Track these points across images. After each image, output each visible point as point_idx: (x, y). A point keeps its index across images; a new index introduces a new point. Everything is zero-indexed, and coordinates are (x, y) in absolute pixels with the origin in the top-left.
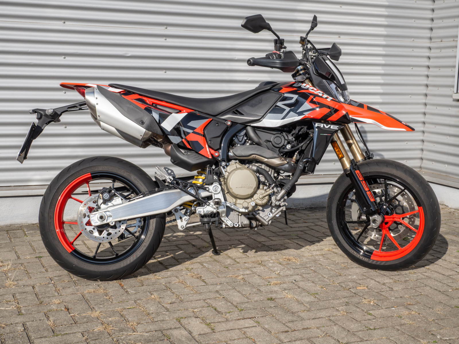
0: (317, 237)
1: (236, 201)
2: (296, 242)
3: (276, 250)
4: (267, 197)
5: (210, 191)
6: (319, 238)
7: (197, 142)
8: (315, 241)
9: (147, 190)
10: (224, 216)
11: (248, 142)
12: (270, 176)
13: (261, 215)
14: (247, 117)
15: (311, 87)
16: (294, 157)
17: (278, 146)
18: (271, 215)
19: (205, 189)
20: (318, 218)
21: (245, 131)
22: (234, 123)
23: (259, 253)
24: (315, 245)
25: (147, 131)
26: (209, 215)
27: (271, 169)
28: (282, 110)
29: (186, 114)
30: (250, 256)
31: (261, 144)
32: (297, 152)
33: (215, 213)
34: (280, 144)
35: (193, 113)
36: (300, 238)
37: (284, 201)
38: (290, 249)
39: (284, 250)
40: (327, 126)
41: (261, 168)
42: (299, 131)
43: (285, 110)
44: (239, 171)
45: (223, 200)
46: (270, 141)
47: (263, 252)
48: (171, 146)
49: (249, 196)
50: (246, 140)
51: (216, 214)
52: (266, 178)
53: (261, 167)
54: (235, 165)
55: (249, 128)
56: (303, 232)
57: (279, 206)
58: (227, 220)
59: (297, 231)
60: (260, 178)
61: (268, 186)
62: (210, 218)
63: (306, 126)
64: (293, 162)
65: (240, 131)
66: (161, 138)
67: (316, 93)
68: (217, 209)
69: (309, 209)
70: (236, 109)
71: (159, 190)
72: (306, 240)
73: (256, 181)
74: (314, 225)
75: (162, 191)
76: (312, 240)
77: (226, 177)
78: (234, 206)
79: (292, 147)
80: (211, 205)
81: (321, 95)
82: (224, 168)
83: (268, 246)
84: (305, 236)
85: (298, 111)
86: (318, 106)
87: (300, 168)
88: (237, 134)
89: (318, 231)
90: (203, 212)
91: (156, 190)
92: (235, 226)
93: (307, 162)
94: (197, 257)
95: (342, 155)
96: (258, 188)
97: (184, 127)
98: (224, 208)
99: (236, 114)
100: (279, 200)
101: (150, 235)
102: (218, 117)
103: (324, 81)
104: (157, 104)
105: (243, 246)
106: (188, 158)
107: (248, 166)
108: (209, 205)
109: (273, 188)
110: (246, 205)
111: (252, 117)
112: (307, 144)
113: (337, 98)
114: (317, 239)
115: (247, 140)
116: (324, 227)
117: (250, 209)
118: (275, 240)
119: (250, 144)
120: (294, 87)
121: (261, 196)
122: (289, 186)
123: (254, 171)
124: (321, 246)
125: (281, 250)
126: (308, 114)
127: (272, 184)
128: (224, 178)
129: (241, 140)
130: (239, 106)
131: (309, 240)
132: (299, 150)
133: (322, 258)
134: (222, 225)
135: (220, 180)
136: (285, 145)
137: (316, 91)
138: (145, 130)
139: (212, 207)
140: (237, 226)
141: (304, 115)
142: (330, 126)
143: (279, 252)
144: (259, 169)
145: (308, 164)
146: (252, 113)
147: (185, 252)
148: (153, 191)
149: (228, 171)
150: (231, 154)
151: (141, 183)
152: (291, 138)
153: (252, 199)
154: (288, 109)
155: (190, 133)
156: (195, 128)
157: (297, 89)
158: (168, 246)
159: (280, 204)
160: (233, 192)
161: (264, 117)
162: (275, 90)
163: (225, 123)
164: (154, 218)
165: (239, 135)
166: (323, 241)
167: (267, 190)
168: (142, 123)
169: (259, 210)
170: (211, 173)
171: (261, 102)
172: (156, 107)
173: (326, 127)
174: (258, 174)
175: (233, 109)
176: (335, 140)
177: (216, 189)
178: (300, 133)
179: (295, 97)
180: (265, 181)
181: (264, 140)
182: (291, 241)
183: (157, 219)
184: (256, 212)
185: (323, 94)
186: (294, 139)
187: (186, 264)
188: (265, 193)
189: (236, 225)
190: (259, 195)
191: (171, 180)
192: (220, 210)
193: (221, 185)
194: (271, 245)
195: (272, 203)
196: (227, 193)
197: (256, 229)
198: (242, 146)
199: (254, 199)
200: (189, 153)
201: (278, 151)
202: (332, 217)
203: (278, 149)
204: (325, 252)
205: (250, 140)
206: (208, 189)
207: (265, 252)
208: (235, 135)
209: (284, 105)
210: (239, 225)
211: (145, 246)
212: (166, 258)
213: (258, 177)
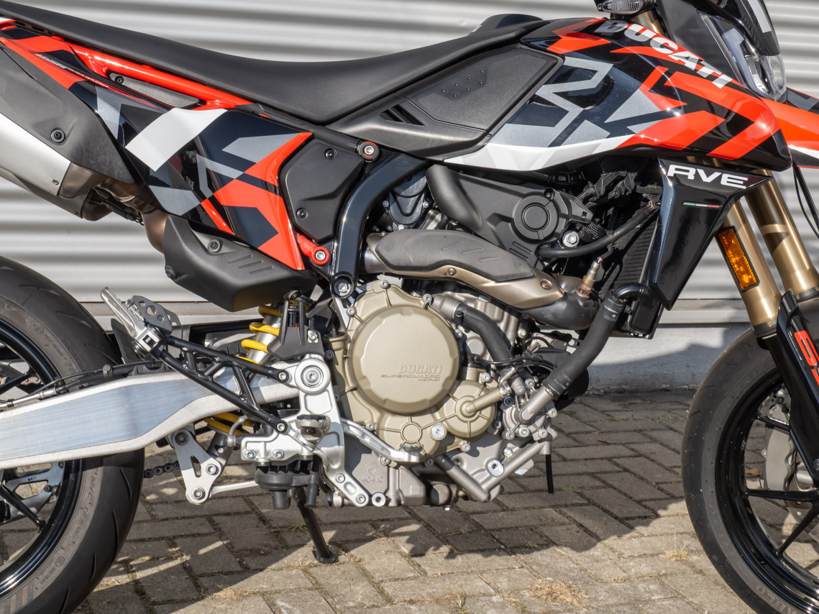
0: (639, 502)
1: (380, 419)
2: (578, 519)
3: (513, 549)
4: (487, 412)
5: (293, 383)
6: (645, 507)
7: (255, 210)
8: (632, 518)
9: (78, 370)
10: (339, 469)
11: (433, 218)
12: (504, 336)
13: (465, 467)
14: (431, 131)
15: (657, 36)
16: (589, 278)
17: (533, 235)
18: (500, 471)
19: (274, 376)
20: (640, 427)
21: (423, 181)
22: (386, 153)
23: (460, 560)
24: (633, 534)
25: (75, 166)
26: (287, 464)
27: (506, 314)
28: (552, 115)
29: (223, 111)
30: (430, 574)
31: (478, 228)
32: (600, 259)
33: (305, 459)
34: (540, 232)
35: (247, 112)
36: (590, 502)
37: (544, 426)
38: (557, 545)
39: (538, 550)
40: (708, 175)
41: (474, 311)
42: (609, 189)
43: (566, 112)
44: (395, 318)
45: (334, 416)
46: (509, 220)
47: (471, 556)
48: (168, 223)
49: (427, 406)
50: (427, 210)
51: (309, 462)
52: (488, 347)
53: (472, 305)
54: (384, 294)
55: (438, 173)
56: (599, 479)
57: (530, 440)
58: (348, 483)
59: (580, 474)
60: (468, 343)
61: (494, 371)
62: (290, 473)
63: (631, 172)
64: (584, 292)
65: (409, 178)
66: (132, 194)
67: (676, 59)
68: (314, 449)
69: (616, 394)
70: (395, 104)
71: (116, 372)
72: (606, 511)
73: (452, 354)
74: (631, 453)
75: (124, 376)
76: (625, 513)
77: (351, 334)
78: (372, 439)
79: (582, 243)
80: (292, 433)
81: (692, 65)
82: (346, 302)
83: (490, 533)
84: (603, 496)
85: (607, 121)
86: (682, 104)
87: (606, 317)
88: (397, 190)
89: (642, 479)
90: (262, 455)
91: (105, 372)
92: (374, 503)
93: (630, 298)
94: (261, 570)
95: (752, 276)
96: (460, 377)
97: (211, 157)
98: (339, 444)
99: (396, 119)
100: (530, 422)
101: (82, 522)
102: (333, 127)
103: (705, 17)
104: (122, 74)
105: (414, 527)
106: (222, 267)
107: (430, 299)
108: (285, 432)
109: (510, 382)
110: (412, 435)
111: (450, 134)
112: (632, 234)
113: (746, 81)
114: (640, 511)
115: (431, 212)
116: (659, 464)
117: (429, 447)
118: (513, 510)
119: (441, 227)
120: (600, 35)
121: (467, 408)
122: (566, 377)
123: (447, 317)
124: (652, 539)
125: (529, 550)
126: (645, 132)
127: (509, 367)
128: (346, 340)
129: (408, 211)
130: (407, 93)
131: (615, 511)
132: (606, 255)
133: (657, 592)
134: (332, 498)
135: (327, 346)
136: (557, 235)
137: (674, 51)
138: (67, 163)
139: (295, 439)
140: (382, 503)
141: (631, 132)
142: (720, 178)
143: (522, 557)
144: (465, 312)
145: (634, 303)
146: (452, 120)
147: (230, 548)
148: (94, 374)
149: (359, 314)
150: (370, 256)
151: (58, 344)
152: (579, 210)
153: (437, 414)
154: (574, 110)
155: (231, 179)
156: (249, 164)
157: (609, 42)
158: (184, 518)
159: (531, 433)
160: (370, 391)
161: (492, 136)
162: (537, 44)
163: (356, 151)
164: (96, 466)
165: (403, 194)
166: (658, 516)
167: (489, 385)
168: (57, 138)
169: (459, 450)
170: (297, 321)
171: (484, 83)
172: (118, 86)
173: (706, 179)
174: (461, 328)
175: (388, 102)
176: (732, 223)
177: (313, 378)
178: (612, 194)
179: (603, 68)
180: (484, 354)
181: (487, 214)
182: (561, 513)
183: (109, 468)
184: (449, 456)
185: (699, 63)
186: (590, 215)
187: (218, 600)
188: (480, 397)
189: (378, 499)
190: (460, 403)
191: (151, 343)
192: (323, 451)
193: (330, 362)
194: (500, 530)
195: (503, 429)
196: (352, 390)
197: (447, 509)
198: (412, 231)
199: (442, 415)
200: (225, 250)
201: (532, 254)
202: (702, 474)
203: (533, 247)
204: (668, 565)
205: (438, 210)
206: (284, 377)
207: (478, 557)
208: (390, 192)
209: (564, 95)
210: (388, 500)
211: (60, 560)
212: (163, 567)
213: (461, 342)
